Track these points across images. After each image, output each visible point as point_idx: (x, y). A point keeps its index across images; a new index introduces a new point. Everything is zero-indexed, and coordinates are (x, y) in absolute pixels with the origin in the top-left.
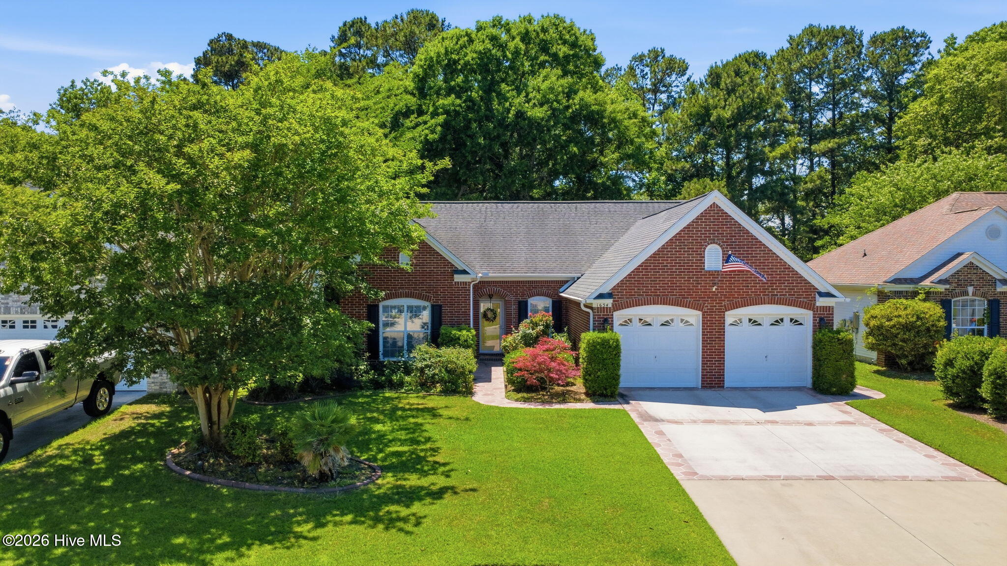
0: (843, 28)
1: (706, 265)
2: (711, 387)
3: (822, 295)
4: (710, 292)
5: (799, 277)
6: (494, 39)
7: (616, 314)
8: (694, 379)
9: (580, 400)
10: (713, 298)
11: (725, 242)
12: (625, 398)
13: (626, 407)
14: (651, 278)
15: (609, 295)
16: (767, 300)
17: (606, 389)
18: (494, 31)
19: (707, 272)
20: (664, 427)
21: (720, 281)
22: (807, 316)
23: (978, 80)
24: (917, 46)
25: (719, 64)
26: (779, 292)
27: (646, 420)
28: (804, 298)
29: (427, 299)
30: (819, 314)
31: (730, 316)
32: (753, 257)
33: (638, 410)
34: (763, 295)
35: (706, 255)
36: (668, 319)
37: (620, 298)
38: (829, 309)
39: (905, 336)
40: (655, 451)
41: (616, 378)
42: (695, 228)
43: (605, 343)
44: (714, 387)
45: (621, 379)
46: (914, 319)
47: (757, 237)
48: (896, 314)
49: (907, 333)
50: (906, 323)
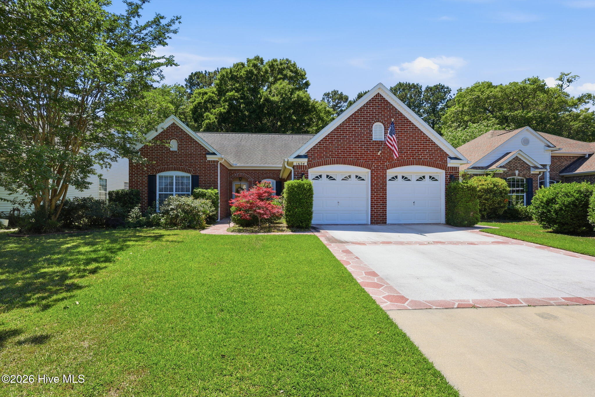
0: (413, 84)
1: (373, 136)
2: (377, 223)
3: (451, 158)
4: (376, 156)
5: (437, 147)
6: (255, 66)
7: (310, 171)
8: (366, 217)
9: (282, 231)
10: (378, 160)
11: (386, 121)
12: (316, 229)
13: (316, 234)
14: (335, 145)
15: (305, 156)
16: (415, 162)
17: (302, 222)
18: (255, 62)
19: (374, 141)
20: (350, 247)
21: (383, 148)
22: (441, 174)
23: (482, 95)
24: (445, 93)
25: (362, 92)
26: (423, 157)
27: (333, 242)
28: (439, 161)
29: (189, 172)
30: (449, 172)
31: (391, 173)
32: (406, 132)
33: (326, 236)
34: (412, 158)
35: (373, 130)
36: (347, 175)
37: (313, 159)
38: (456, 169)
39: (487, 197)
40: (345, 269)
41: (310, 214)
42: (366, 110)
43: (300, 186)
44: (380, 223)
45: (314, 215)
46: (492, 186)
47: (408, 118)
48: (480, 183)
49: (488, 195)
50: (488, 188)
